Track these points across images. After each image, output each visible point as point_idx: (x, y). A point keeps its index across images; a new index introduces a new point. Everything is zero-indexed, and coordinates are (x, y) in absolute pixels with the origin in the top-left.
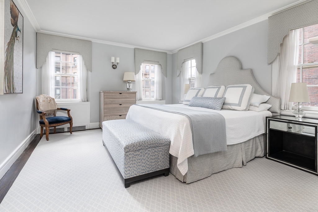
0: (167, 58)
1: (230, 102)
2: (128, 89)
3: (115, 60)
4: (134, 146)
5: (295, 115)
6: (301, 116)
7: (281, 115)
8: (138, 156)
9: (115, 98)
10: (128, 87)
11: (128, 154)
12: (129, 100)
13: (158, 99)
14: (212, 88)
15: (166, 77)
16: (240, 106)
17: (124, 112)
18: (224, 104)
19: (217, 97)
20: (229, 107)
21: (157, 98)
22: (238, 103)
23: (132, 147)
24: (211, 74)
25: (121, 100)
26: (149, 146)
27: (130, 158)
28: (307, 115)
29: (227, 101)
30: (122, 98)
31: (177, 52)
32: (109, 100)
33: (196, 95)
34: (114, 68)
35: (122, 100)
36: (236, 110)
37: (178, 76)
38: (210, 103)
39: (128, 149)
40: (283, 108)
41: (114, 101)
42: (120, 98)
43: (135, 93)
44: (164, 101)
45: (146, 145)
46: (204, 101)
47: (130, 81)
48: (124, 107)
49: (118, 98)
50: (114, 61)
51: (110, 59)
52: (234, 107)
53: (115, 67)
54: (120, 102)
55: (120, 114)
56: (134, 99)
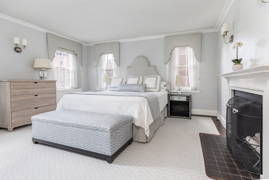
0: (82, 49)
1: (150, 87)
2: (41, 77)
3: (21, 42)
4: (116, 126)
5: (178, 92)
6: (180, 92)
7: (171, 93)
8: (118, 133)
9: (28, 88)
10: (41, 75)
11: (113, 133)
12: (47, 89)
13: (74, 87)
14: (133, 77)
15: (82, 67)
16: (156, 89)
17: (41, 104)
18: (146, 88)
19: (139, 84)
20: (149, 90)
21: (72, 87)
22: (154, 87)
23: (115, 127)
24: (128, 67)
25: (36, 90)
26: (124, 124)
27: (114, 137)
28: (183, 92)
29: (147, 86)
30: (37, 88)
31: (94, 45)
32: (19, 91)
33: (121, 83)
34: (18, 52)
35: (38, 90)
36: (153, 92)
37: (95, 67)
38: (137, 88)
39: (113, 129)
40: (172, 89)
41: (27, 92)
42: (35, 88)
43: (54, 82)
44: (80, 89)
45: (122, 124)
46: (132, 87)
47: (44, 69)
48: (41, 98)
49: (33, 89)
50: (18, 43)
51: (13, 40)
52: (152, 90)
53: (19, 50)
54: (36, 93)
55: (36, 106)
56: (53, 89)
